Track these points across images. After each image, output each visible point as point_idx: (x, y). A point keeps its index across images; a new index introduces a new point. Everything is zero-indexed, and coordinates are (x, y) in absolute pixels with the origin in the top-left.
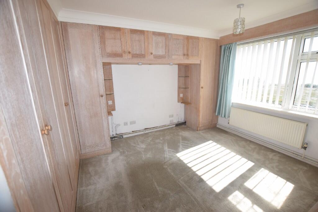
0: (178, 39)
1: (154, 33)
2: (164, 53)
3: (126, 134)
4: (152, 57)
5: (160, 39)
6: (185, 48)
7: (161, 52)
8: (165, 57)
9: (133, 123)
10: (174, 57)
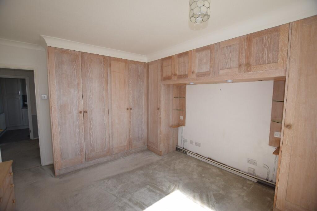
0: (230, 46)
1: (198, 50)
2: (208, 70)
3: (191, 152)
4: (194, 76)
5: (204, 54)
6: (244, 55)
7: (205, 69)
8: (209, 74)
9: (198, 145)
10: (221, 72)
